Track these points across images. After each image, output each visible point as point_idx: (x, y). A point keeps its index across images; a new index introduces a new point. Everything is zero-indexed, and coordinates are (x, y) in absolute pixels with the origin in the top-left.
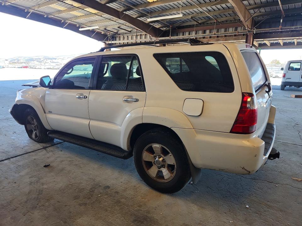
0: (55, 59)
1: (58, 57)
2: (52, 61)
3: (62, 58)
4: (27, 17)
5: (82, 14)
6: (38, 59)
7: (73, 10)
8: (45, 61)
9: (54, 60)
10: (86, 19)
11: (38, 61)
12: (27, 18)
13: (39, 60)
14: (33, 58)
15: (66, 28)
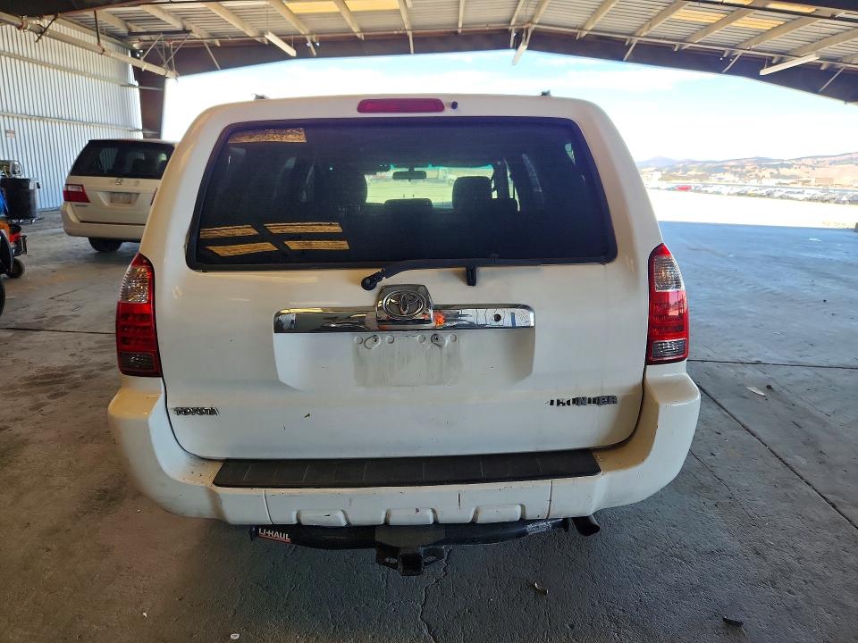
0: (789, 166)
1: (800, 159)
2: (776, 172)
3: (809, 162)
4: (626, 58)
5: (775, 23)
6: (736, 167)
7: (739, 16)
8: (757, 171)
9: (784, 171)
10: (788, 33)
11: (735, 173)
12: (628, 61)
13: (739, 170)
14: (725, 164)
15: (733, 72)
